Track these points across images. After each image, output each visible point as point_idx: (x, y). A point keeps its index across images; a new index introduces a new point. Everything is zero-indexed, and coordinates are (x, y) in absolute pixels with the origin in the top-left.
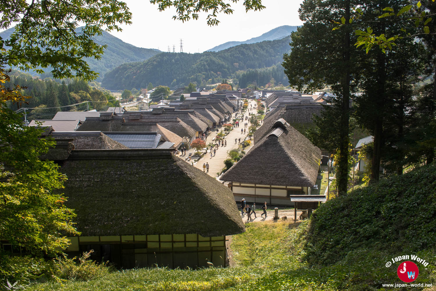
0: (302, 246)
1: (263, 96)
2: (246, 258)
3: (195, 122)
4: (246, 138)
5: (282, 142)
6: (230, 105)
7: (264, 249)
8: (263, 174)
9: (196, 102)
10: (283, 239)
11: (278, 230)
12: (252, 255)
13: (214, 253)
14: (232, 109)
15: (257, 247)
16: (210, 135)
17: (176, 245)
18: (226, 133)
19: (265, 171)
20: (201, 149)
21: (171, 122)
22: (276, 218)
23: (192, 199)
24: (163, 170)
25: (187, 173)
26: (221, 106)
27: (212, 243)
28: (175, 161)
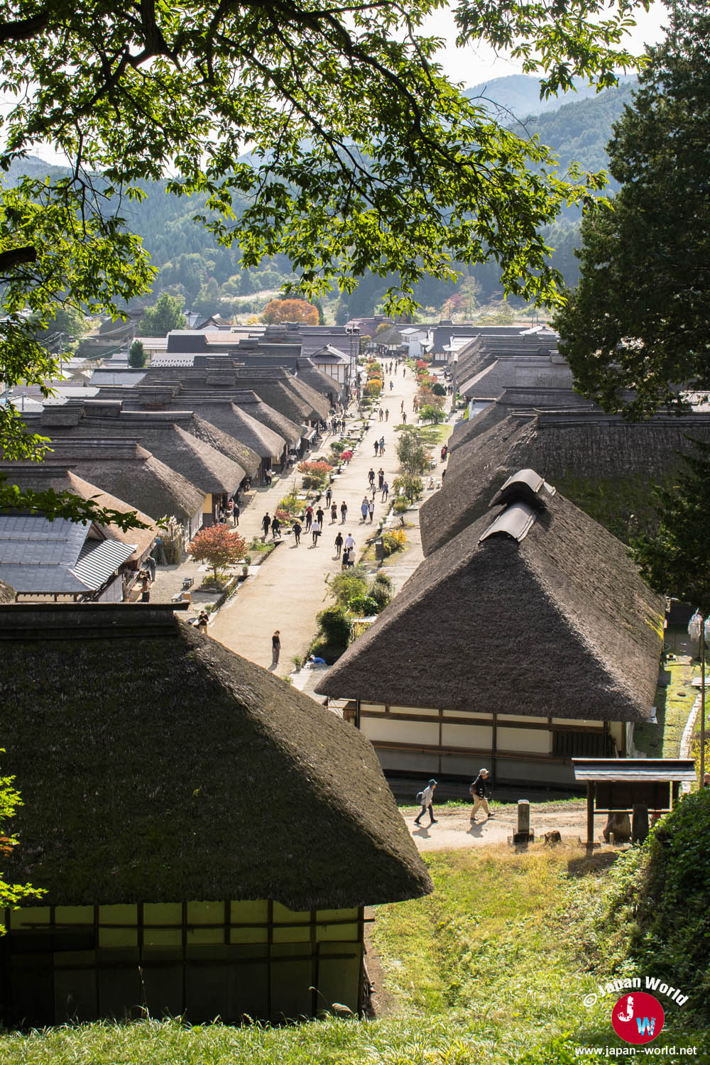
0: (624, 942)
1: (437, 349)
2: (427, 980)
3: (199, 459)
4: (384, 519)
5: (534, 561)
6: (318, 384)
7: (491, 950)
8: (468, 672)
9: (196, 375)
10: (554, 914)
11: (534, 881)
12: (450, 970)
13: (322, 963)
14: (326, 402)
15: (465, 939)
16: (252, 503)
17: (195, 938)
18: (309, 498)
19: (474, 663)
20: (227, 564)
21: (113, 459)
22: (522, 838)
23: (251, 779)
24: (151, 678)
25: (231, 689)
26: (288, 392)
27: (319, 929)
28: (192, 648)
